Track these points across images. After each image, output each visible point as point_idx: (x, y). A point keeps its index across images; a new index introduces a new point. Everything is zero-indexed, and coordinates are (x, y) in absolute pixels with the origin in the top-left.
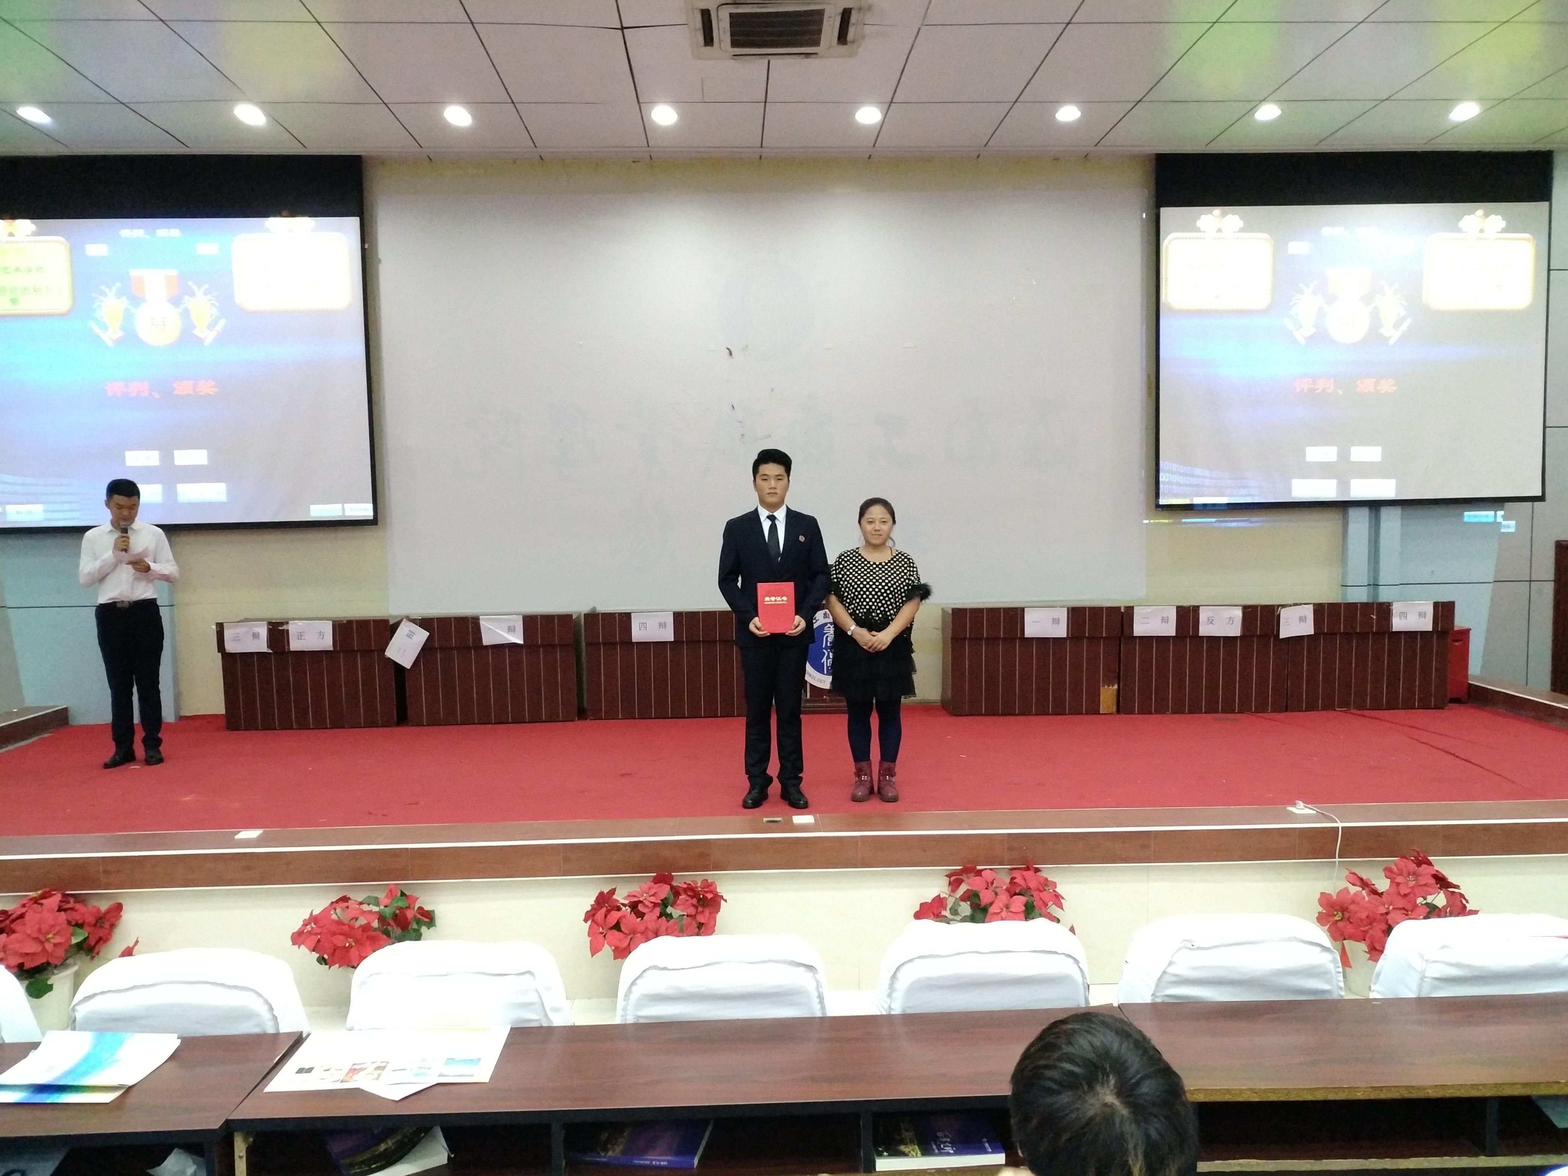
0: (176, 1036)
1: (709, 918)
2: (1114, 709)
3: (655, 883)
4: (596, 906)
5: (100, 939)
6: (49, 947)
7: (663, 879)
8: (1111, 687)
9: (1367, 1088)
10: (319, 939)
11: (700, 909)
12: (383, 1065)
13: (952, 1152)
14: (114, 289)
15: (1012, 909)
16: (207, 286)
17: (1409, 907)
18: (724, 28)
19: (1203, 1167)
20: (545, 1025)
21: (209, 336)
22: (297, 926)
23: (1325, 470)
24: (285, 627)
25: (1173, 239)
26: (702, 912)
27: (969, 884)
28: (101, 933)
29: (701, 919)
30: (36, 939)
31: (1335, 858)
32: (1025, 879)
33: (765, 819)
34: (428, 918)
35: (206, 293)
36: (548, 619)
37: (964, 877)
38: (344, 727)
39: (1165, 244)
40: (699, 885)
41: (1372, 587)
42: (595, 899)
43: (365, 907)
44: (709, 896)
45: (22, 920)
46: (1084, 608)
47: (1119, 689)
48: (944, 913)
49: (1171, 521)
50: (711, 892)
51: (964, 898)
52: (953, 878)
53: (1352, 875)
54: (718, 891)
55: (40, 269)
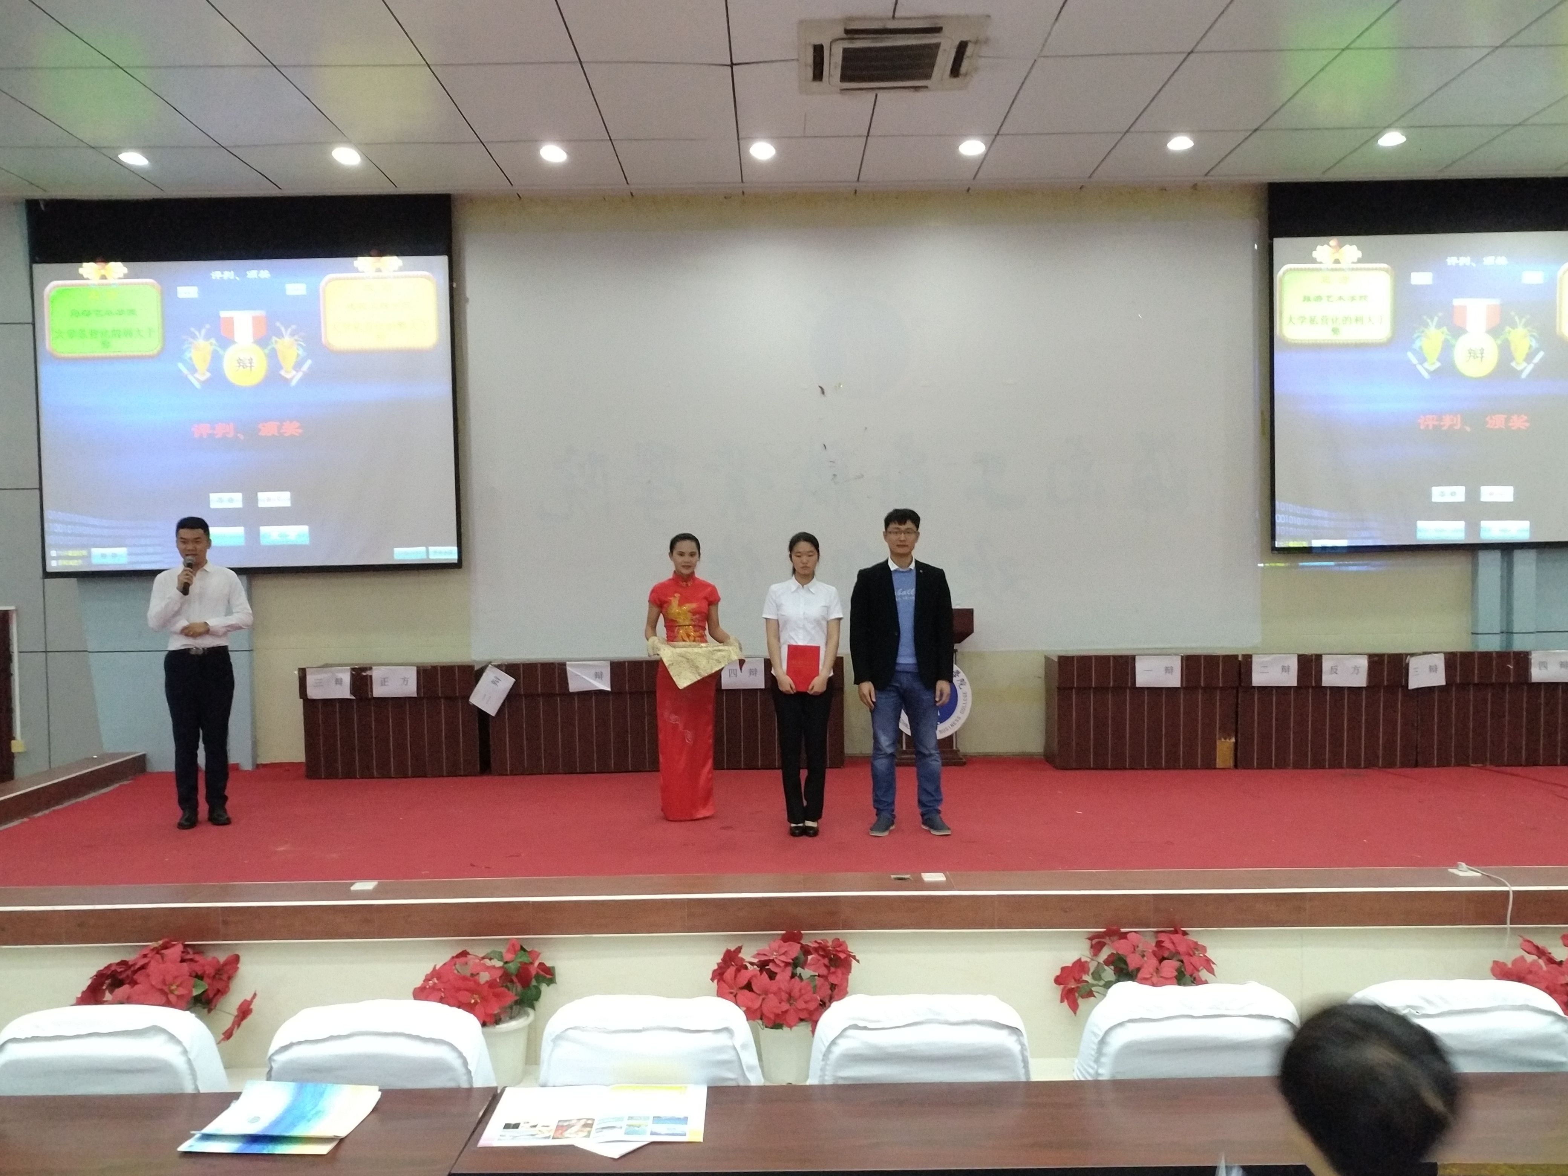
0: (376, 1088)
1: (841, 979)
2: (1231, 763)
3: (785, 942)
4: (723, 965)
5: (218, 991)
6: (173, 999)
7: (792, 937)
8: (1228, 740)
10: (444, 993)
11: (832, 969)
12: (590, 1122)
14: (203, 331)
15: (1163, 974)
16: (294, 327)
18: (836, 63)
20: (742, 1084)
21: (294, 377)
22: (416, 983)
23: (1450, 511)
24: (368, 673)
25: (1287, 270)
26: (834, 973)
27: (1113, 948)
28: (219, 985)
29: (833, 979)
30: (161, 990)
31: (1506, 924)
32: (1173, 943)
33: (893, 876)
34: (548, 974)
35: (292, 335)
36: (635, 666)
37: (1107, 940)
38: (425, 776)
39: (1278, 275)
40: (830, 944)
41: (1504, 635)
42: (720, 957)
43: (487, 962)
44: (841, 955)
45: (144, 970)
46: (1199, 657)
47: (1236, 743)
48: (1086, 978)
49: (1287, 564)
50: (843, 952)
51: (1107, 962)
52: (1094, 941)
53: (1527, 943)
54: (849, 950)
55: (132, 312)
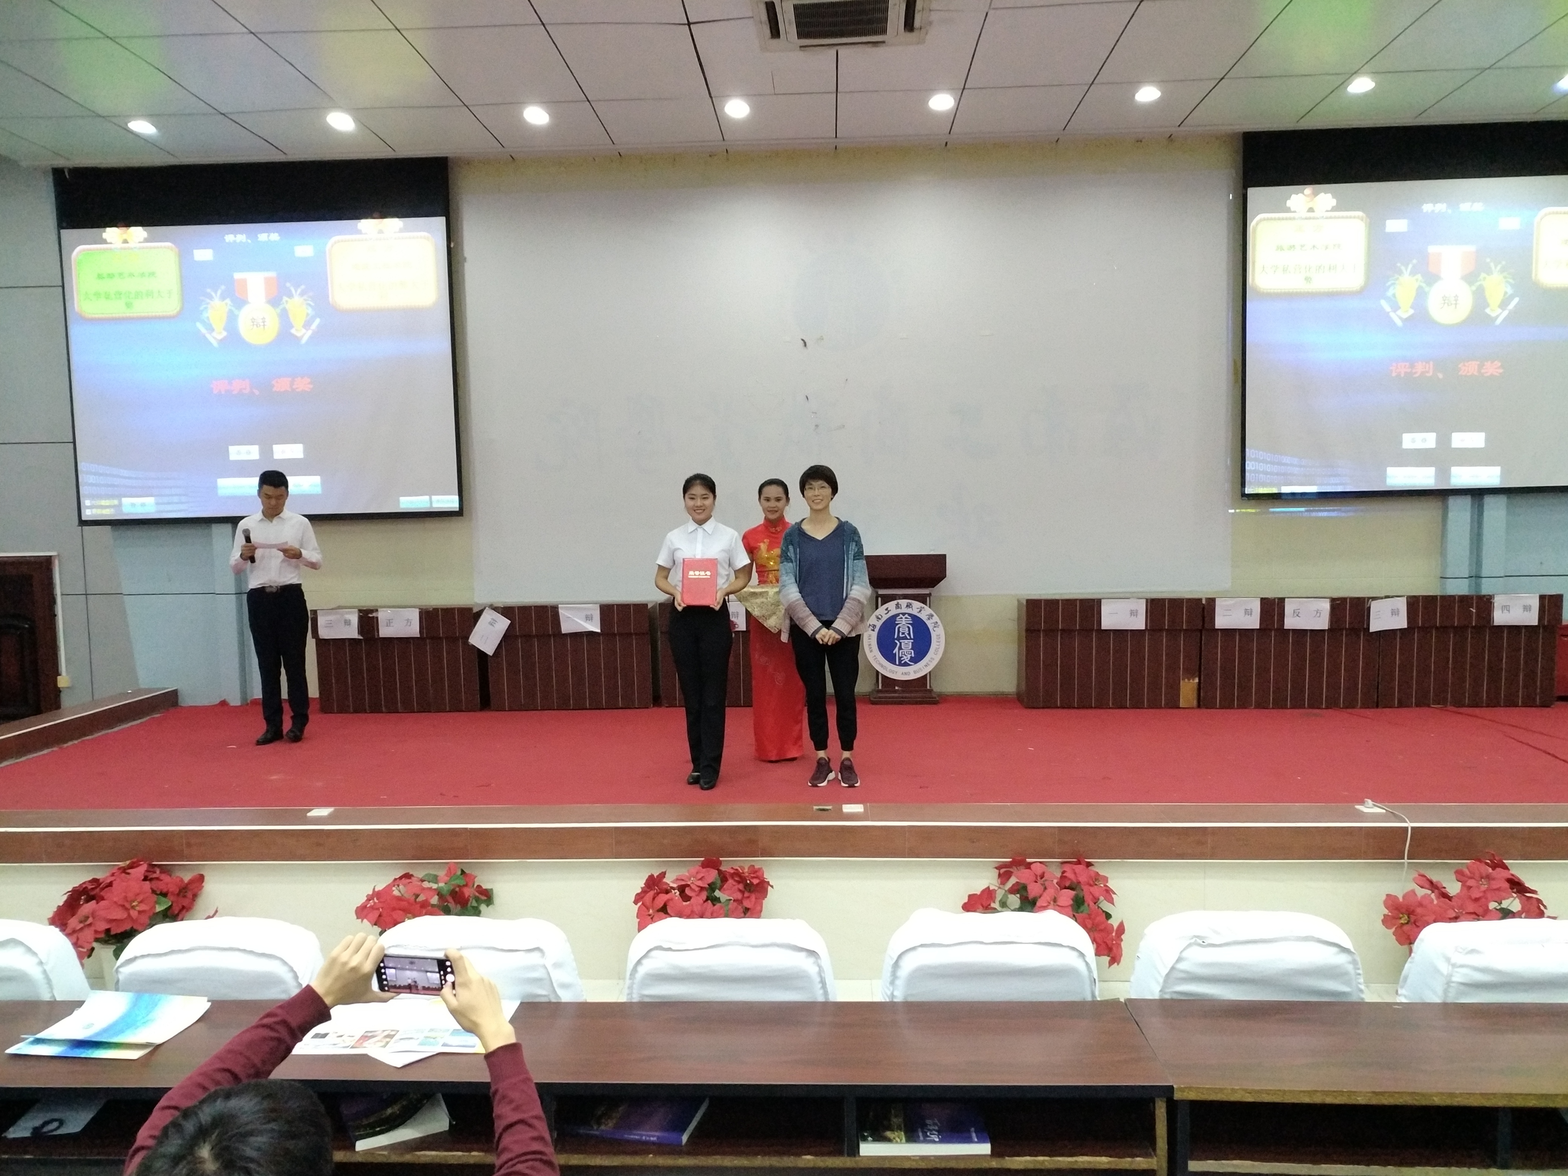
0: (206, 999)
1: (755, 903)
2: (1195, 703)
3: (703, 868)
4: (646, 889)
5: (184, 907)
6: (134, 914)
7: (711, 864)
8: (1191, 681)
9: (1369, 1093)
10: (381, 913)
11: (746, 894)
12: (393, 1033)
13: (937, 1140)
14: (219, 292)
15: (1058, 903)
16: (302, 287)
17: (1480, 911)
18: (790, 20)
19: (1194, 1166)
20: (554, 1000)
21: (304, 335)
22: (361, 900)
23: (1420, 458)
24: (374, 615)
25: (1261, 220)
26: (748, 897)
27: (1017, 878)
28: (185, 902)
29: (747, 904)
30: (123, 906)
31: (1404, 859)
32: (1075, 873)
33: (815, 807)
34: (487, 897)
35: (302, 294)
36: (624, 608)
37: (1013, 870)
38: (430, 712)
39: (1252, 225)
40: (746, 870)
41: (1473, 579)
42: (644, 881)
43: (426, 885)
44: (755, 881)
45: (109, 888)
46: (1163, 600)
47: (1199, 683)
48: (993, 905)
49: (1258, 510)
50: (758, 878)
51: (1012, 891)
52: (1002, 871)
53: (1421, 877)
54: (765, 877)
55: (152, 274)
